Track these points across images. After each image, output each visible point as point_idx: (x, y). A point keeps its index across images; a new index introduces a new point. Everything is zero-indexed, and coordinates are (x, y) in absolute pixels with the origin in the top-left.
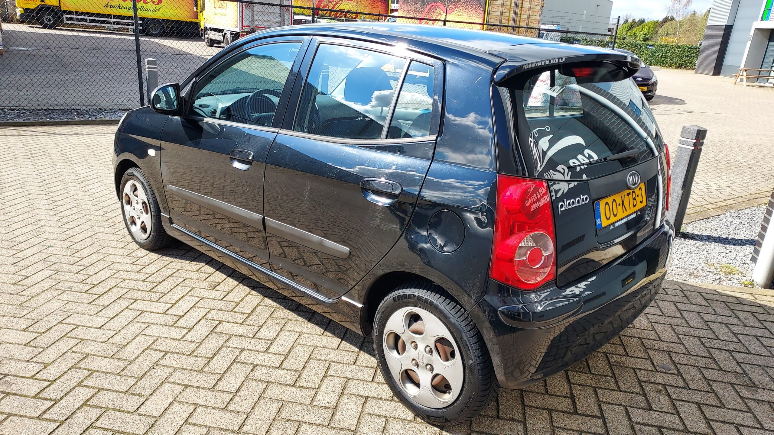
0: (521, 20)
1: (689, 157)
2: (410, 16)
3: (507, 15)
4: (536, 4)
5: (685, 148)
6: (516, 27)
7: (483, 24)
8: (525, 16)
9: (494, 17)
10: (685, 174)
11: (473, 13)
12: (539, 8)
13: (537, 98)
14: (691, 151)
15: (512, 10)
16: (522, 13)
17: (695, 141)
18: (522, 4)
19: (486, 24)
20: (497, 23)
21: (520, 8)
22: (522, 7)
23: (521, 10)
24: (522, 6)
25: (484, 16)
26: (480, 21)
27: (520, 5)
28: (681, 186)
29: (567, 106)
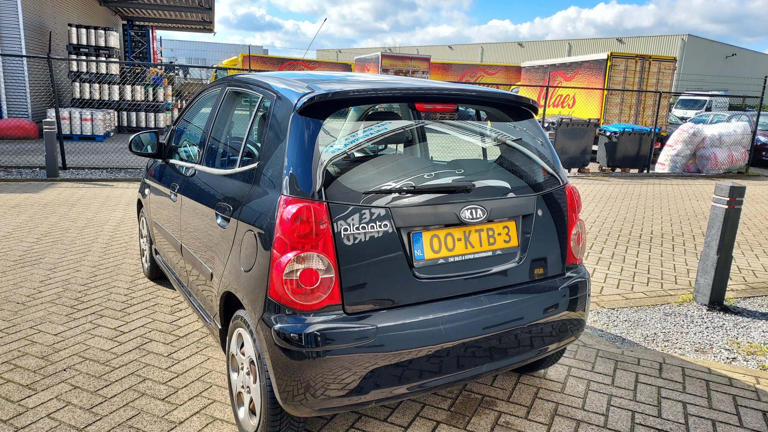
0: (649, 84)
1: (723, 217)
2: (526, 84)
3: (632, 80)
4: (667, 68)
5: (719, 207)
6: (642, 91)
7: (603, 89)
8: (652, 81)
9: (615, 82)
10: (719, 237)
11: (593, 79)
12: (671, 71)
13: (664, 165)
14: (725, 210)
15: (638, 75)
16: (650, 77)
17: (728, 199)
18: (649, 68)
19: (606, 90)
20: (620, 88)
21: (646, 73)
22: (649, 72)
23: (648, 75)
24: (649, 70)
25: (605, 82)
26: (601, 86)
27: (647, 70)
28: (716, 250)
29: (700, 173)
